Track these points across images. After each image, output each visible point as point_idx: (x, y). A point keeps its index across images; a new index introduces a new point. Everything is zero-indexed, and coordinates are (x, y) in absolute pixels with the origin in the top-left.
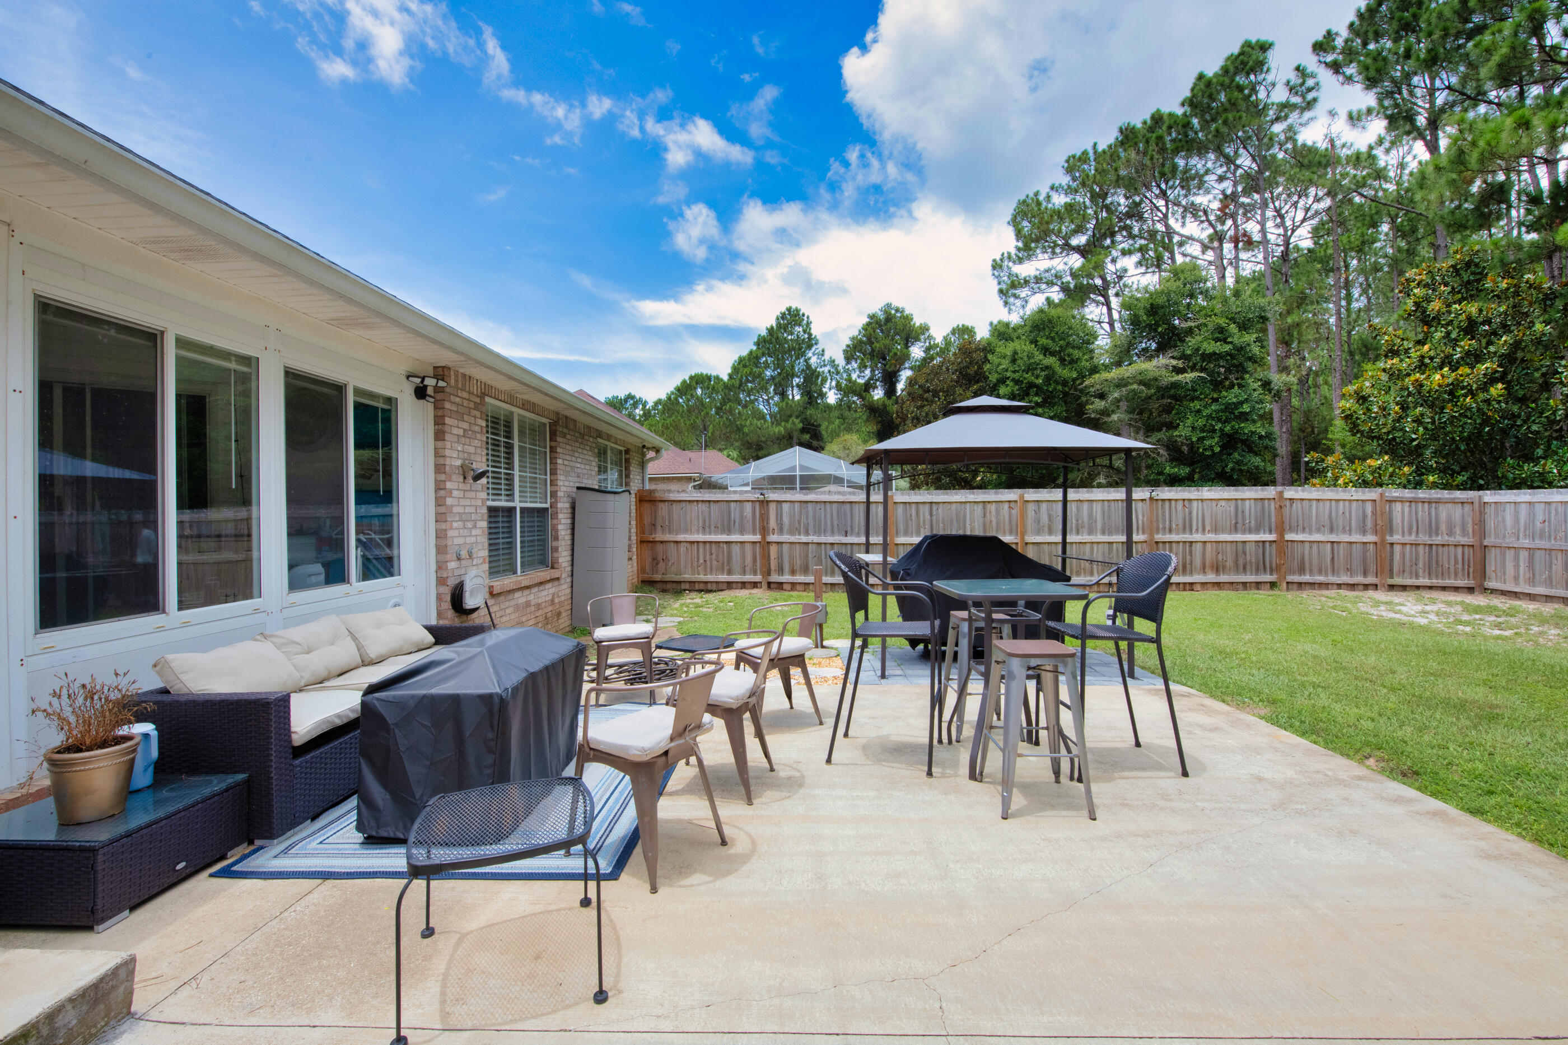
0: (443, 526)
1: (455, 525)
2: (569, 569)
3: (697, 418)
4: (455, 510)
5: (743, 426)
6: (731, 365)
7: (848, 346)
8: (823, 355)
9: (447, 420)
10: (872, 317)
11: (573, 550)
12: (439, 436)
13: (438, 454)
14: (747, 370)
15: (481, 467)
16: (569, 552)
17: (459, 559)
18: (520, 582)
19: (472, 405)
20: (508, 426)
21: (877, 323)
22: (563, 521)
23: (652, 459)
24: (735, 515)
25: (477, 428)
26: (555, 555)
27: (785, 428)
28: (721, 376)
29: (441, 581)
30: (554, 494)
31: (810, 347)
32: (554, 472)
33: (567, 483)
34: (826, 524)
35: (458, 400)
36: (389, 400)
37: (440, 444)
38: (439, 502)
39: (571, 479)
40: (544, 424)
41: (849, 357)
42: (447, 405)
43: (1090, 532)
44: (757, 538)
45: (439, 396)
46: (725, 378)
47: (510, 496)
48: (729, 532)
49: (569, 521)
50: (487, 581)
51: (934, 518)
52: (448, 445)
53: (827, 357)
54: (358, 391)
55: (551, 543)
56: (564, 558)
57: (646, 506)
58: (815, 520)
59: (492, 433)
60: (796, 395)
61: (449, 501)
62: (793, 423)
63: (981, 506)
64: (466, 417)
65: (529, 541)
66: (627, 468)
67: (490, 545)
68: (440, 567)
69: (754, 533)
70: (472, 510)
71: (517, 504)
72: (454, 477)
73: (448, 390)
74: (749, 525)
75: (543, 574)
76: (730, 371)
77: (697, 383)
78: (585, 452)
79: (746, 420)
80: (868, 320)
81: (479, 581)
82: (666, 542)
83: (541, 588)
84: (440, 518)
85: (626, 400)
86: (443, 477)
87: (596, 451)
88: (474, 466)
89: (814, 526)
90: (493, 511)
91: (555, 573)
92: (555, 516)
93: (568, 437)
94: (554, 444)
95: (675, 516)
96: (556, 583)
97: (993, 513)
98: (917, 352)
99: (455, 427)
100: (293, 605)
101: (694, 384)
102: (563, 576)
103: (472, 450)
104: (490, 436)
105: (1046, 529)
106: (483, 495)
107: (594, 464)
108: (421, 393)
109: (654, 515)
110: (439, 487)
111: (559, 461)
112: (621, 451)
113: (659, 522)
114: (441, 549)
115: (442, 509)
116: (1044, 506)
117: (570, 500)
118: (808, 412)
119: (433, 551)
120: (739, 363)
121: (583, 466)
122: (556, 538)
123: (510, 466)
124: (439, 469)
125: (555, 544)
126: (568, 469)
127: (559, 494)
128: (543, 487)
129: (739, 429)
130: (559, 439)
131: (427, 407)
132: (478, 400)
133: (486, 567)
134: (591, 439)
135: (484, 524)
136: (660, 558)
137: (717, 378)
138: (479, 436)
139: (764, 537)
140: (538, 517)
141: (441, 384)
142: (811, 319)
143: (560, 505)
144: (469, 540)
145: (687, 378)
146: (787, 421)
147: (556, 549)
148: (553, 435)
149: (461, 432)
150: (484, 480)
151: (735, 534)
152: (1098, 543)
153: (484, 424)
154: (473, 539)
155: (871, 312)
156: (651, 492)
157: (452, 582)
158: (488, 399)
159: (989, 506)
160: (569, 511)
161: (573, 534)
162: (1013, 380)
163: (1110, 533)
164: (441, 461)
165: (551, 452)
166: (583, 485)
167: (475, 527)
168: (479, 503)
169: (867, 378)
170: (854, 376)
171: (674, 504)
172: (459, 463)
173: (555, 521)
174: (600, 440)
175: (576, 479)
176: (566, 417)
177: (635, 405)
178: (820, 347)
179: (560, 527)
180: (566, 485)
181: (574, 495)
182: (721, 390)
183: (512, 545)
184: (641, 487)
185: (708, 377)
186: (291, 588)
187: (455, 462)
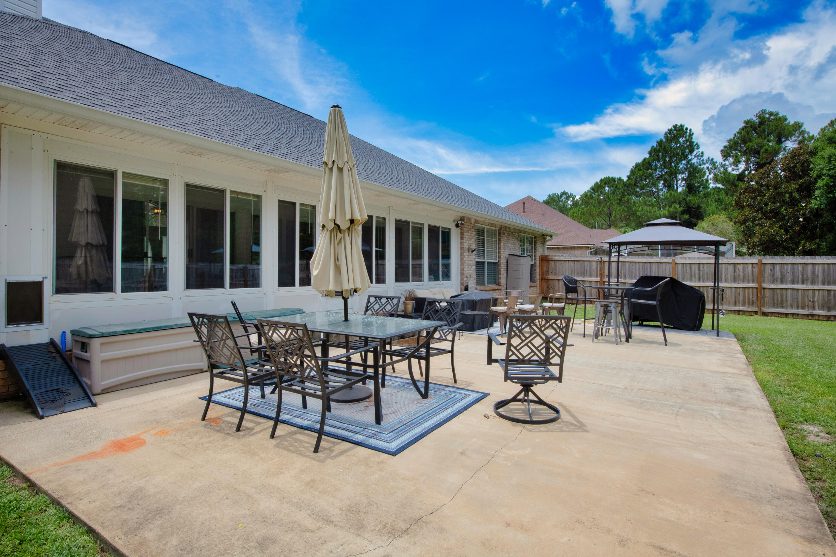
0: (463, 267)
1: (466, 266)
2: (505, 286)
3: (604, 207)
4: (466, 262)
5: (636, 211)
6: (630, 170)
7: (725, 147)
8: (702, 156)
9: (464, 234)
10: (747, 122)
11: (507, 279)
12: (462, 238)
13: (461, 244)
14: (641, 173)
15: (474, 247)
16: (506, 280)
17: (467, 277)
18: (486, 288)
19: (471, 227)
20: (483, 231)
21: (751, 126)
22: (503, 267)
23: (549, 240)
24: (587, 268)
25: (473, 235)
26: (500, 280)
27: (668, 211)
28: (622, 178)
29: (462, 284)
30: (500, 257)
31: (691, 151)
32: (500, 248)
33: (505, 253)
34: (636, 273)
35: (467, 226)
36: (449, 229)
37: (462, 241)
38: (462, 259)
39: (507, 251)
40: (497, 230)
41: (726, 154)
42: (464, 229)
43: (813, 283)
44: (598, 279)
45: (462, 226)
46: (625, 179)
47: (484, 257)
48: (584, 276)
49: (506, 268)
50: (475, 286)
52: (464, 241)
53: (705, 158)
54: (442, 228)
55: (498, 276)
56: (503, 282)
57: (545, 263)
58: (629, 271)
59: (478, 236)
60: (681, 187)
61: (464, 259)
62: (675, 208)
63: (732, 266)
64: (470, 232)
65: (490, 274)
66: (535, 245)
67: (476, 274)
68: (462, 279)
69: (597, 277)
70: (471, 262)
71: (486, 260)
72: (466, 251)
73: (465, 224)
74: (594, 273)
75: (495, 287)
76: (628, 174)
77: (605, 184)
78: (513, 239)
79: (639, 207)
80: (744, 125)
81: (473, 285)
82: (553, 279)
83: (494, 292)
84: (462, 264)
85: (561, 196)
86: (463, 251)
87: (519, 239)
88: (472, 248)
89: (629, 275)
90: (477, 263)
91: (500, 287)
92: (500, 265)
93: (506, 234)
94: (500, 237)
95: (558, 268)
96: (500, 291)
97: (741, 270)
98: (790, 145)
99: (466, 235)
100: (429, 285)
101: (603, 184)
102: (503, 289)
103: (471, 242)
104: (477, 237)
105: (779, 280)
106: (474, 257)
107: (517, 244)
108: (457, 226)
109: (548, 267)
110: (462, 254)
111: (502, 244)
112: (532, 238)
113: (550, 270)
114: (462, 274)
115: (462, 262)
116: (778, 267)
117: (506, 259)
118: (688, 198)
119: (460, 274)
120: (636, 168)
121: (512, 245)
122: (500, 274)
123: (484, 247)
124: (462, 249)
125: (500, 276)
126: (506, 247)
127: (502, 257)
128: (496, 254)
129: (634, 213)
130: (502, 235)
131: (459, 230)
132: (473, 225)
133: (475, 281)
134: (516, 234)
135: (474, 267)
136: (550, 287)
137: (620, 179)
138: (473, 237)
139: (601, 278)
140: (494, 265)
141: (463, 222)
142: (693, 131)
143: (502, 261)
144: (470, 272)
145: (598, 181)
146: (670, 206)
147: (500, 278)
148: (500, 234)
149: (468, 237)
150: (475, 252)
151: (587, 277)
152: (819, 290)
153: (475, 233)
154: (471, 272)
155: (747, 118)
156: (547, 256)
157: (465, 284)
158: (476, 224)
159: (738, 266)
160: (506, 264)
161: (507, 273)
162: (829, 175)
163: (829, 284)
164: (462, 246)
165: (499, 240)
166: (512, 254)
167: (472, 267)
168: (473, 260)
169: (740, 171)
170: (730, 169)
171: (558, 262)
172: (467, 247)
173: (500, 267)
174: (520, 234)
175: (509, 251)
176: (505, 226)
177: (567, 199)
178: (700, 150)
179: (502, 270)
180: (504, 253)
181: (508, 257)
182: (621, 187)
183: (484, 275)
184: (542, 253)
185: (614, 180)
186: (430, 280)
187: (466, 246)
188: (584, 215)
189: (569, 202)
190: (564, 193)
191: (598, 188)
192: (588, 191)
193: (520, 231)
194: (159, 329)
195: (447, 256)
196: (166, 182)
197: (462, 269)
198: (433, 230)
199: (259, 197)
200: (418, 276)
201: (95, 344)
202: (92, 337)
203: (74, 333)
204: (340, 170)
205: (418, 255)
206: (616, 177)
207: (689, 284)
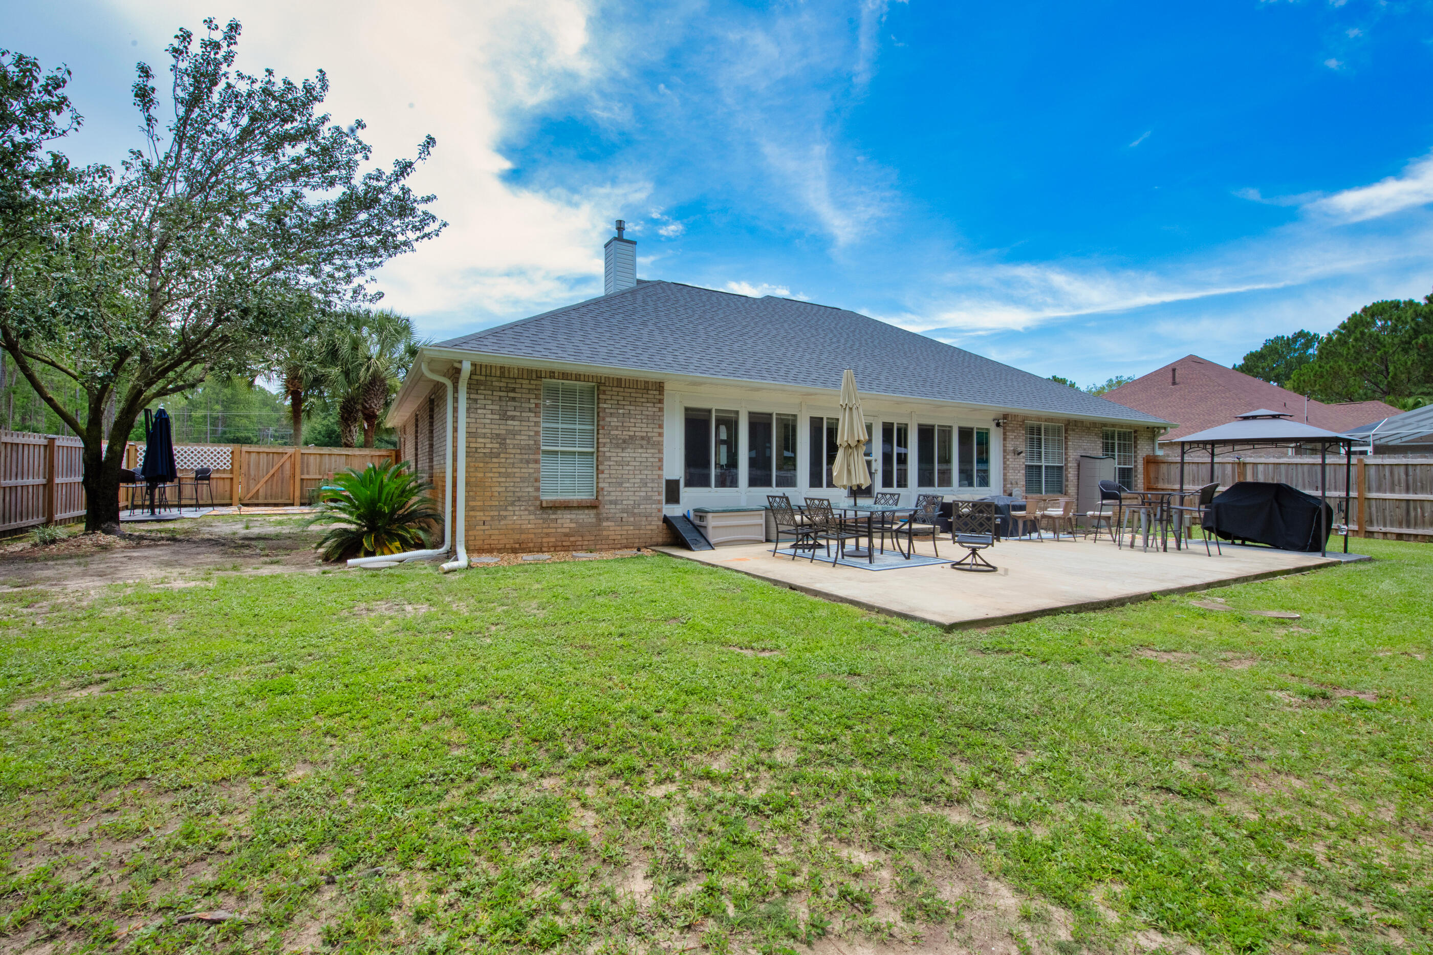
0: (1006, 471)
1: (1011, 471)
4: (1011, 465)
9: (1008, 433)
11: (1078, 486)
12: (1005, 439)
13: (1004, 446)
15: (1025, 449)
16: (1076, 488)
17: (1011, 483)
18: (1044, 498)
19: (1020, 426)
20: (1039, 429)
22: (1072, 472)
23: (1162, 434)
25: (1022, 434)
26: (1067, 488)
30: (1066, 459)
32: (1066, 449)
33: (1075, 454)
35: (1013, 425)
36: (987, 429)
37: (1004, 443)
38: (1004, 463)
39: (1077, 451)
40: (1062, 426)
42: (1008, 428)
45: (1005, 425)
47: (1040, 458)
49: (1076, 472)
50: (1024, 494)
51: (1411, 478)
52: (1008, 443)
54: (978, 429)
55: (1065, 483)
56: (1072, 490)
57: (1152, 467)
59: (1031, 434)
61: (1009, 461)
64: (1017, 431)
65: (1050, 481)
66: (1135, 442)
67: (1028, 480)
68: (1005, 486)
70: (1019, 466)
71: (1043, 464)
72: (1011, 453)
73: (1010, 422)
74: (1229, 480)
75: (1058, 496)
78: (1090, 436)
81: (1020, 492)
84: (1005, 468)
86: (1005, 454)
87: (1102, 435)
88: (1020, 449)
90: (1029, 466)
91: (1066, 497)
92: (1067, 470)
93: (1076, 430)
94: (1067, 435)
95: (1172, 473)
99: (1011, 435)
100: (959, 489)
102: (1072, 499)
103: (1019, 443)
104: (1029, 436)
106: (1024, 460)
107: (1099, 442)
108: (998, 425)
109: (1157, 472)
110: (1004, 457)
111: (1070, 443)
112: (1129, 433)
114: (1005, 480)
115: (1005, 466)
117: (1077, 462)
121: (1088, 445)
122: (1067, 481)
123: (1040, 447)
124: (1005, 451)
125: (1067, 483)
126: (1075, 446)
127: (1069, 459)
128: (1059, 456)
130: (1070, 432)
131: (1001, 430)
132: (1023, 423)
133: (1024, 488)
134: (1097, 429)
135: (1024, 471)
138: (1023, 437)
140: (1057, 470)
141: (1007, 420)
143: (1070, 464)
144: (1017, 477)
147: (1068, 485)
148: (1067, 430)
149: (1014, 437)
150: (1025, 454)
153: (1025, 432)
154: (1019, 477)
156: (1157, 456)
157: (1007, 492)
158: (1027, 421)
160: (1076, 467)
161: (1078, 479)
164: (1005, 448)
165: (1065, 439)
166: (1088, 455)
167: (1020, 472)
168: (1022, 463)
171: (1171, 465)
172: (1013, 448)
173: (1067, 472)
174: (1104, 428)
175: (1081, 452)
176: (1075, 421)
179: (1070, 475)
180: (1073, 455)
181: (1079, 460)
182: (1409, 319)
183: (1040, 482)
184: (1151, 453)
185: (1396, 305)
186: (960, 485)
187: (1010, 447)
188: (1322, 377)
189: (1311, 351)
190: (1301, 334)
191: (1355, 325)
192: (1335, 332)
193: (1105, 425)
194: (739, 511)
195: (984, 459)
196: (737, 412)
197: (1005, 475)
198: (965, 434)
199: (795, 416)
200: (945, 481)
201: (710, 516)
202: (707, 512)
203: (696, 511)
204: (851, 409)
205: (946, 460)
206: (1402, 300)
207: (1307, 492)
